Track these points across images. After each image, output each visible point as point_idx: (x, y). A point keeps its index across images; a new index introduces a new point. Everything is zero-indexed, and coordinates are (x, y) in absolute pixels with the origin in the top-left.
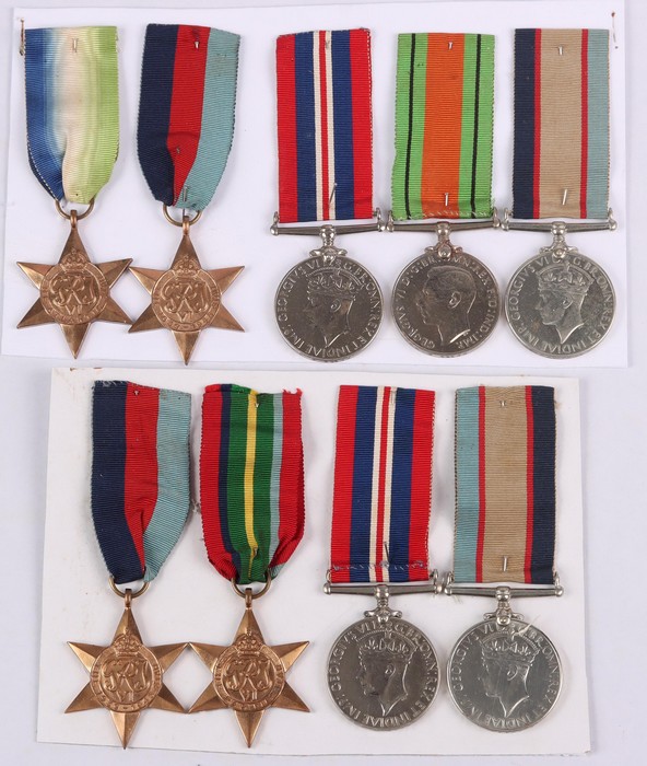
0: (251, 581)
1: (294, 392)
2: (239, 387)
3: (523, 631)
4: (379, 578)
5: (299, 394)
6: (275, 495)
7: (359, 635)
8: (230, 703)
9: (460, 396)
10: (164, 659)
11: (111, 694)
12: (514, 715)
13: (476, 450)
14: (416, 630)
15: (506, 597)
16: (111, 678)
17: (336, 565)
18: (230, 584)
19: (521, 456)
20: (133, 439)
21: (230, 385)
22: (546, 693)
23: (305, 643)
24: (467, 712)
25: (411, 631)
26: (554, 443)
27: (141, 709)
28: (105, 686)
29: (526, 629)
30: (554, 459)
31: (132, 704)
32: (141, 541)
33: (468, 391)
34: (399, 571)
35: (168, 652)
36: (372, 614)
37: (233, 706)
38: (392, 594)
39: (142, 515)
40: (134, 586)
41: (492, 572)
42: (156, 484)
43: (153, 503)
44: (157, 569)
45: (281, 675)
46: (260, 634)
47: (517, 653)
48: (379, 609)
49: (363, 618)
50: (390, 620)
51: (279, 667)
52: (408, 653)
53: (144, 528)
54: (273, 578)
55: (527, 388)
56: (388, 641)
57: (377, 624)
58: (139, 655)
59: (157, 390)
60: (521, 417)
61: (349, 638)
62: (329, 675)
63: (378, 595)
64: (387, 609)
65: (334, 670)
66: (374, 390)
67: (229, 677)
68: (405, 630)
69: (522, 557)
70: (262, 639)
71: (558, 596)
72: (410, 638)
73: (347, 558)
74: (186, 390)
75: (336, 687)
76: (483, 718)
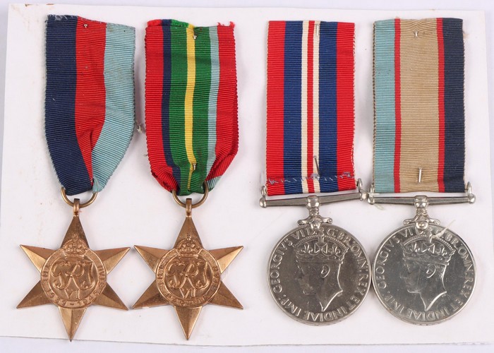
0: (191, 192)
1: (227, 24)
2: (178, 22)
3: (440, 234)
4: (311, 190)
5: (232, 26)
6: (212, 117)
7: (295, 241)
8: (171, 299)
9: (376, 27)
10: (108, 262)
11: (60, 292)
12: (433, 308)
13: (393, 75)
14: (346, 234)
15: (424, 204)
16: (60, 277)
17: (271, 179)
18: (172, 195)
19: (433, 80)
20: (83, 67)
21: (170, 21)
22: (462, 288)
23: (240, 247)
24: (391, 308)
25: (341, 235)
26: (463, 69)
27: (86, 305)
28: (54, 285)
29: (443, 232)
30: (463, 83)
31: (78, 301)
32: (90, 156)
33: (386, 23)
34: (330, 182)
35: (112, 255)
36: (304, 222)
37: (174, 303)
38: (322, 204)
39: (91, 134)
40: (83, 197)
41: (409, 183)
42: (103, 107)
43: (102, 124)
44: (104, 182)
45: (218, 276)
46: (198, 239)
47: (435, 254)
48: (312, 217)
49: (297, 226)
50: (322, 226)
51: (216, 269)
52: (340, 254)
53: (92, 146)
54: (210, 189)
55: (439, 20)
56: (322, 245)
57: (311, 230)
58: (85, 258)
59: (104, 24)
60: (432, 45)
61: (286, 244)
62: (271, 279)
63: (309, 205)
64: (319, 217)
65: (274, 274)
66: (300, 24)
67: (169, 277)
68: (337, 234)
69: (436, 169)
70: (201, 244)
71: (471, 203)
72: (341, 241)
73: (281, 172)
74: (130, 24)
75: (278, 289)
76: (405, 312)
